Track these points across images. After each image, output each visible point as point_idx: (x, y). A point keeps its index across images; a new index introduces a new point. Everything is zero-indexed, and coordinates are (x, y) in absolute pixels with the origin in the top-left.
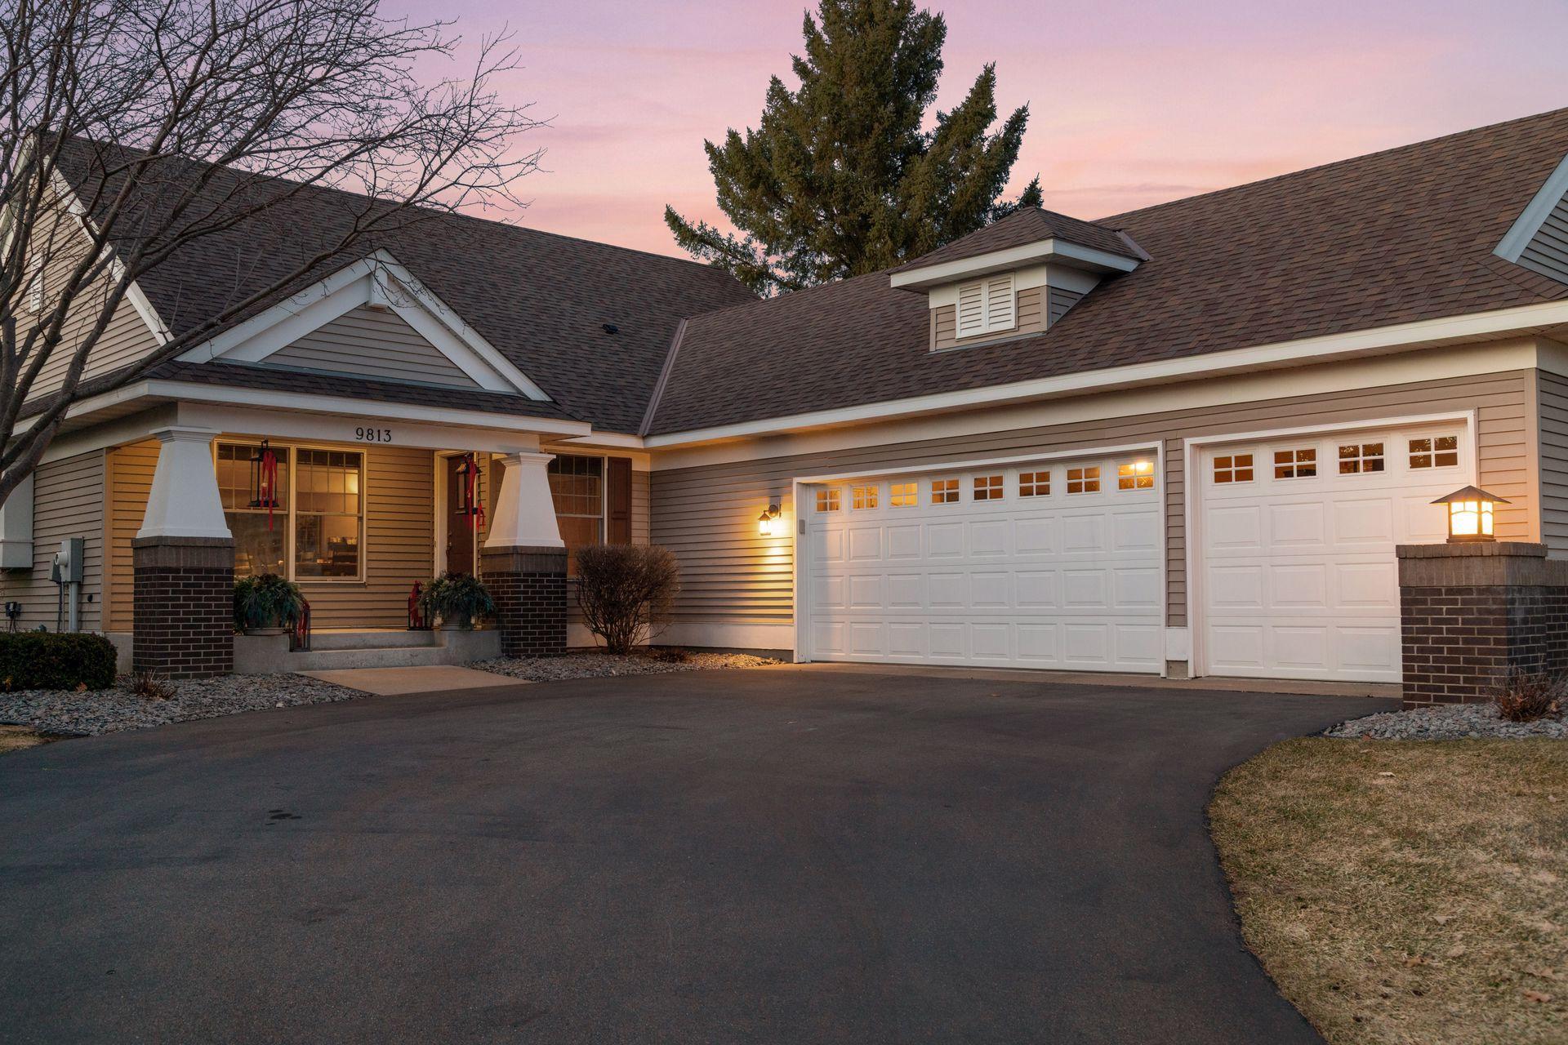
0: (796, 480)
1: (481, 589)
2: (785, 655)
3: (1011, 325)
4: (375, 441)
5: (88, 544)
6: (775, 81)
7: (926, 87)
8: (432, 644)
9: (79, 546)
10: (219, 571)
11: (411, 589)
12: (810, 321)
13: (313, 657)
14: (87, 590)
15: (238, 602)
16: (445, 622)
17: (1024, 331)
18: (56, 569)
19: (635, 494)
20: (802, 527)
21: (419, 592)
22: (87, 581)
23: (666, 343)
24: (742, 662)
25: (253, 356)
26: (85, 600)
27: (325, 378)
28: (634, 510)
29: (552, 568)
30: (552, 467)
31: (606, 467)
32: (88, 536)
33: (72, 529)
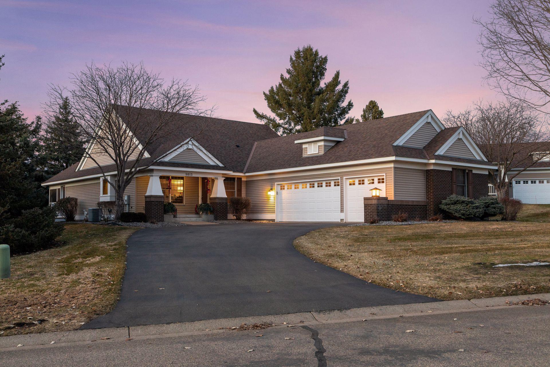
0: (276, 183)
1: (210, 206)
2: (274, 220)
3: (317, 152)
4: (189, 176)
5: (131, 197)
6: (282, 75)
8: (200, 217)
9: (129, 197)
10: (161, 202)
11: (195, 206)
12: (282, 146)
13: (177, 219)
14: (131, 206)
15: (164, 208)
16: (203, 213)
17: (320, 153)
19: (242, 186)
20: (277, 193)
22: (130, 204)
23: (250, 149)
24: (264, 222)
25: (167, 160)
26: (130, 208)
27: (180, 163)
28: (242, 189)
29: (225, 202)
30: (224, 180)
31: (236, 180)
32: (131, 195)
33: (128, 193)
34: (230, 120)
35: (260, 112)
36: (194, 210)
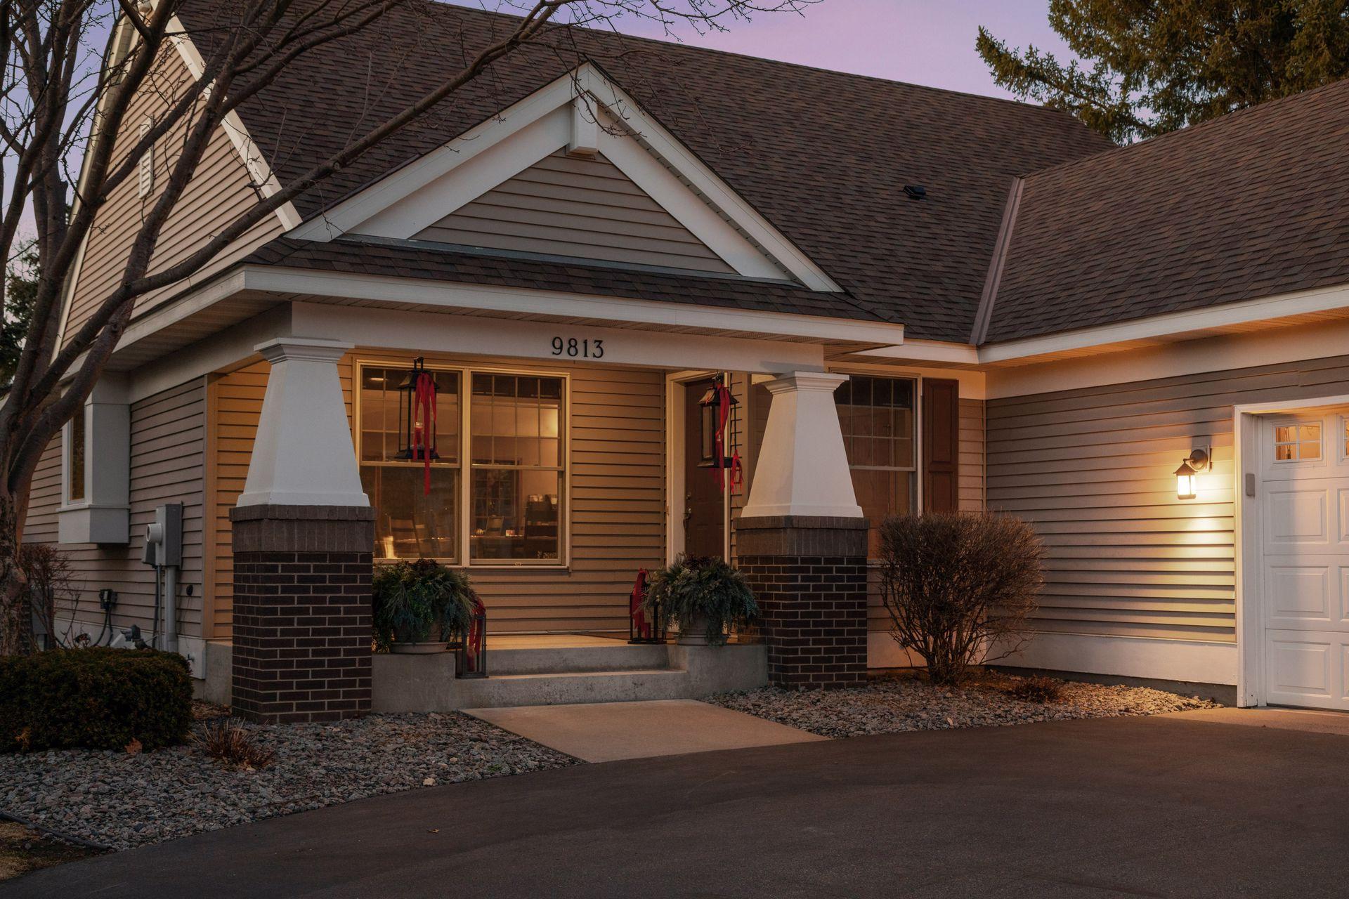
0: (1240, 409)
1: (738, 583)
2: (1222, 694)
4: (580, 357)
5: (189, 513)
8: (664, 665)
9: (177, 515)
10: (350, 556)
11: (634, 577)
12: (1234, 161)
13: (490, 686)
14: (188, 579)
15: (378, 603)
16: (684, 633)
18: (151, 546)
19: (963, 435)
20: (1250, 486)
21: (645, 585)
22: (188, 565)
23: (995, 214)
24: (1149, 702)
25: (401, 229)
26: (184, 593)
27: (506, 260)
28: (962, 459)
29: (844, 549)
30: (841, 396)
31: (920, 393)
32: (188, 501)
33: (168, 491)
34: (860, 77)
35: (1016, 45)
36: (625, 612)
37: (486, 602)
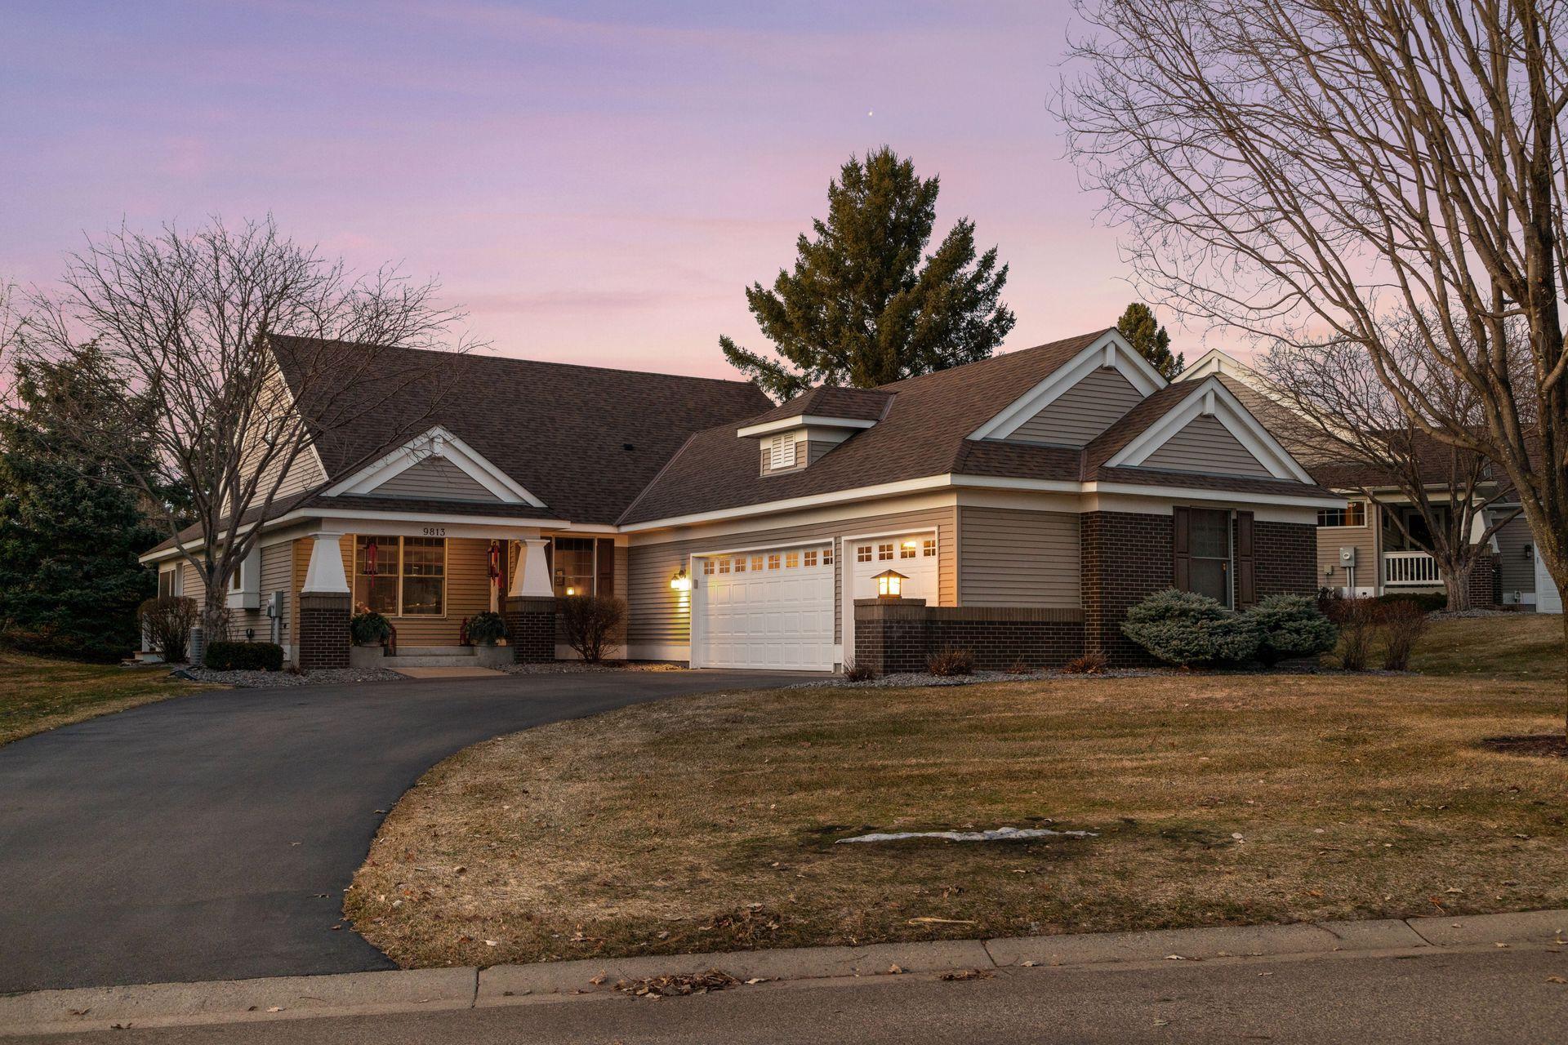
0: (692, 555)
2: (685, 664)
3: (792, 463)
4: (435, 536)
5: (285, 595)
6: (802, 238)
7: (926, 231)
8: (473, 654)
9: (280, 596)
10: (342, 610)
11: (464, 622)
13: (397, 660)
14: (284, 621)
15: (353, 628)
16: (480, 642)
17: (799, 466)
18: (270, 609)
19: (617, 562)
20: (696, 584)
21: (466, 624)
22: (285, 616)
23: (667, 456)
24: (659, 668)
25: (364, 490)
26: (283, 627)
27: (403, 500)
28: (616, 572)
29: (544, 610)
30: (546, 547)
31: (596, 544)
32: (285, 590)
33: (277, 586)
34: (636, 373)
35: (739, 344)
36: (460, 635)
37: (396, 627)
